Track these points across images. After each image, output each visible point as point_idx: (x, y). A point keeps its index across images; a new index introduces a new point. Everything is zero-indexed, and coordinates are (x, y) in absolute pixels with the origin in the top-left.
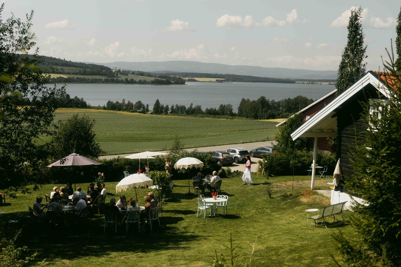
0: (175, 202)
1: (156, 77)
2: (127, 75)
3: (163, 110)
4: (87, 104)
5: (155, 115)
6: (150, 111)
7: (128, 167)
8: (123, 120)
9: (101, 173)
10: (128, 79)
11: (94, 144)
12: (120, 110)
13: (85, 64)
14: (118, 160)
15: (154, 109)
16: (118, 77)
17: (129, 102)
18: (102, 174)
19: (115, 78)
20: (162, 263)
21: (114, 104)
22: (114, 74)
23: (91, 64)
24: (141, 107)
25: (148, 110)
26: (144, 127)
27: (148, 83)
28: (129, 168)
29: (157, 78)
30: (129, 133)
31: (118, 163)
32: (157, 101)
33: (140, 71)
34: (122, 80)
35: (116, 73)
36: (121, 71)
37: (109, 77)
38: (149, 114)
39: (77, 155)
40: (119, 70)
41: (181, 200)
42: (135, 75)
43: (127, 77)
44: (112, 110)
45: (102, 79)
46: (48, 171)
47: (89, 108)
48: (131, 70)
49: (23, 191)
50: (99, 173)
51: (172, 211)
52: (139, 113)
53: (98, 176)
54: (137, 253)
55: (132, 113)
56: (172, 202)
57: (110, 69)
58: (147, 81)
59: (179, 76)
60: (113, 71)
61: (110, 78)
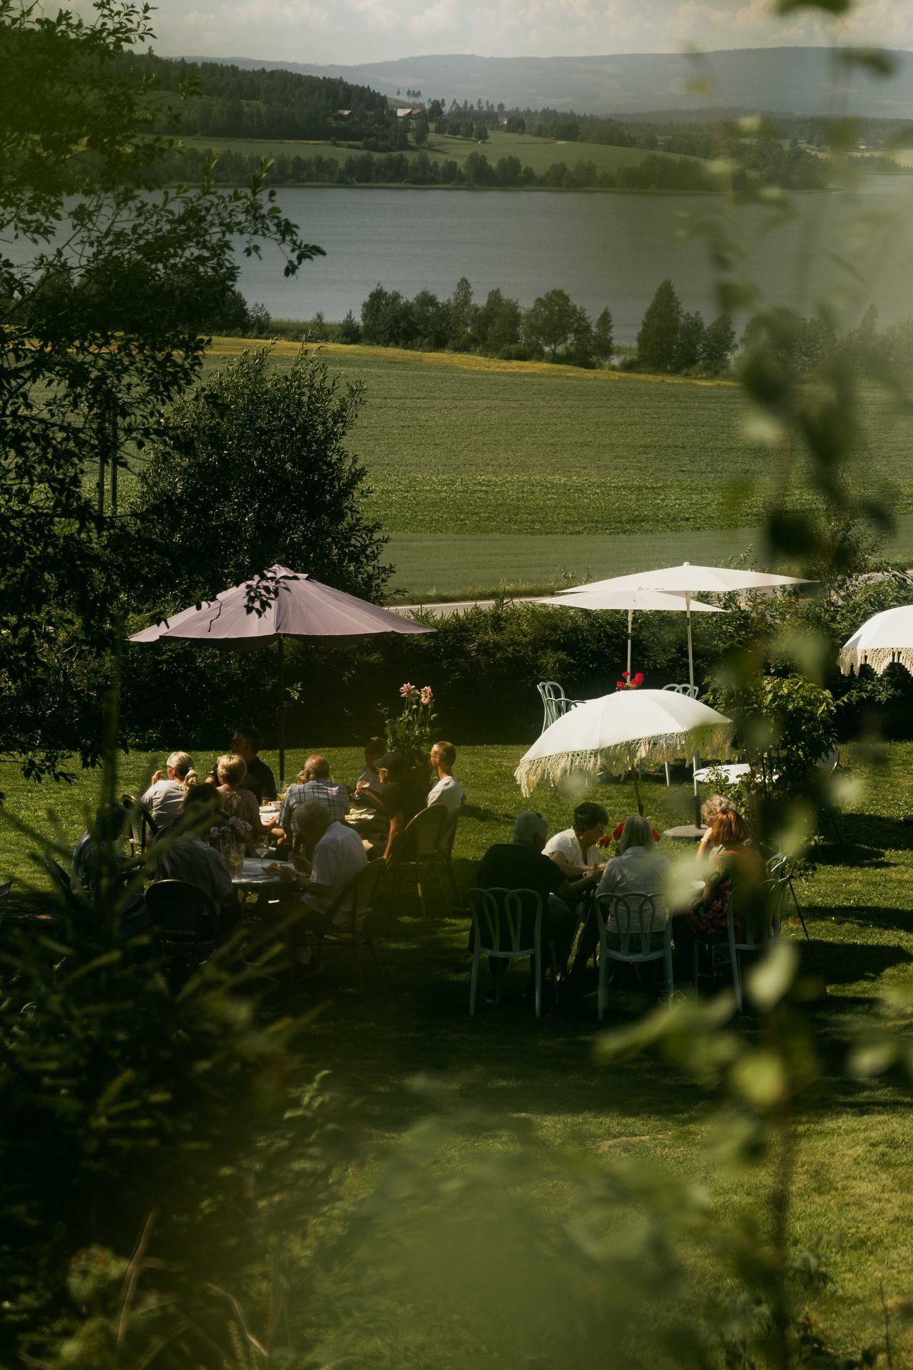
0: (852, 866)
1: (652, 144)
2: (483, 136)
3: (699, 347)
4: (249, 306)
5: (650, 378)
6: (620, 351)
7: (560, 661)
8: (460, 404)
9: (419, 687)
10: (484, 158)
11: (352, 528)
12: (439, 343)
13: (234, 69)
14: (497, 621)
15: (643, 339)
16: (431, 148)
17: (495, 297)
18: (426, 695)
19: (411, 157)
20: (847, 1178)
21: (408, 307)
22: (408, 130)
23: (273, 73)
24: (565, 329)
25: (605, 349)
26: (583, 445)
27: (608, 184)
28: (563, 667)
29: (659, 153)
30: (499, 480)
31: (497, 638)
32: (661, 290)
33: (559, 110)
34: (452, 167)
35: (413, 123)
36: (446, 109)
37: (376, 149)
38: (613, 368)
39: (295, 578)
40: (437, 106)
41: (883, 855)
42: (527, 138)
43: (478, 147)
44: (397, 344)
45: (333, 162)
46: (107, 678)
47: (261, 332)
48: (501, 106)
49: (32, 763)
50: (406, 687)
51: (843, 914)
52: (553, 361)
53: (399, 704)
54: (685, 1122)
55: (515, 363)
56: (835, 862)
57: (383, 101)
58: (599, 172)
59: (795, 142)
60: (401, 113)
61: (383, 156)
